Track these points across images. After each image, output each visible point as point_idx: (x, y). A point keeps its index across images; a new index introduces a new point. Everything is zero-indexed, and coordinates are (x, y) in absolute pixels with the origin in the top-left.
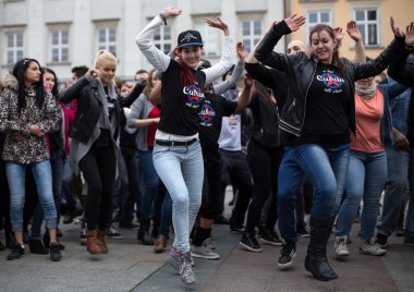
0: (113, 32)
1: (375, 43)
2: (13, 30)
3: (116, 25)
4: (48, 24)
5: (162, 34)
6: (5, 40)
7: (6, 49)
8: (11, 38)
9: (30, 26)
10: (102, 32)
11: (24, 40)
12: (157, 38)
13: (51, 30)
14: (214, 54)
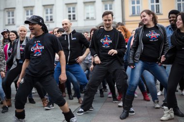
0: (51, 10)
1: (159, 12)
2: (10, 10)
3: (52, 7)
4: (24, 7)
5: (72, 10)
6: (7, 14)
7: (7, 18)
8: (9, 13)
9: (17, 8)
10: (47, 10)
11: (15, 14)
12: (70, 12)
13: (26, 10)
14: (93, 18)
